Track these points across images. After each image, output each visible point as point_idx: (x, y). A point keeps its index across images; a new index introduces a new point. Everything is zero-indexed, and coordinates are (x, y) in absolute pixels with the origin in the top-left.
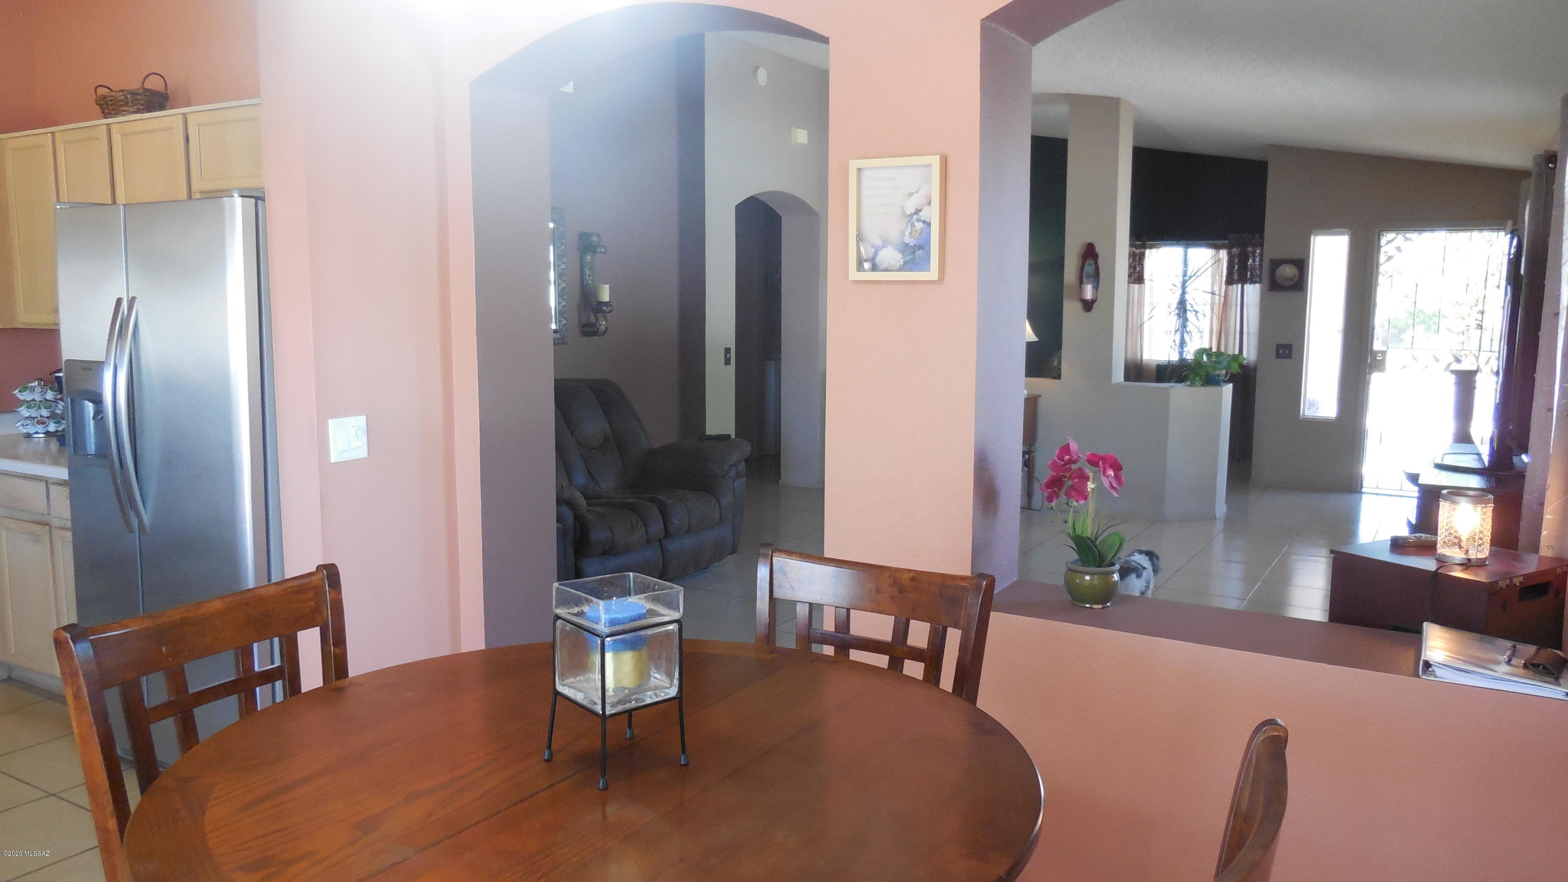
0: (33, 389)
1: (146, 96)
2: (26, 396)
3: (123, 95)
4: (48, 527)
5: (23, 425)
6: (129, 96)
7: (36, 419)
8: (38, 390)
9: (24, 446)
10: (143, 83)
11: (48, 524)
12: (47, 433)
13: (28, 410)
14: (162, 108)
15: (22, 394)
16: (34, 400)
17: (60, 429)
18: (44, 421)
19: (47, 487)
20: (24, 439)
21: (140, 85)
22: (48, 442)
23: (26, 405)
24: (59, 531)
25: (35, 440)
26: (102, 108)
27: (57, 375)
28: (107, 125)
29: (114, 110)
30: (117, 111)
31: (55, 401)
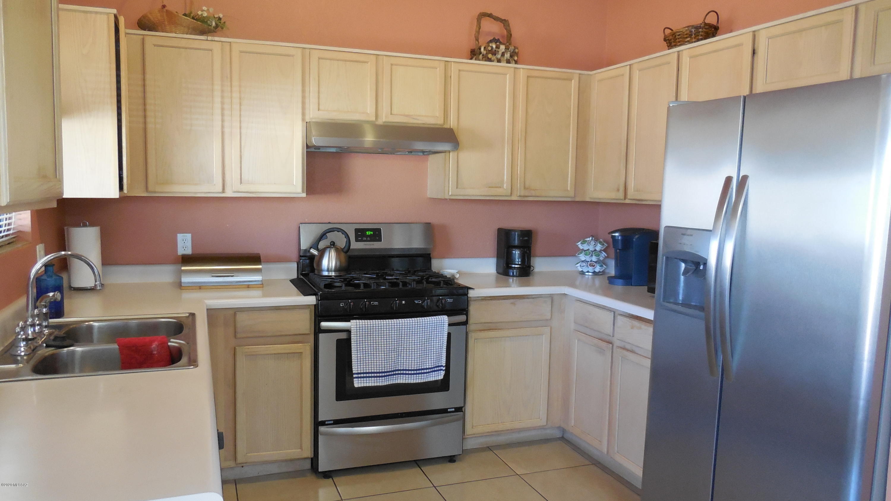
0: (589, 243)
1: (705, 28)
2: (585, 247)
3: (689, 30)
4: (611, 345)
5: (581, 266)
6: (693, 30)
7: (589, 263)
8: (593, 243)
9: (579, 280)
10: (705, 19)
11: (611, 343)
12: (594, 273)
13: (585, 256)
14: (714, 36)
15: (583, 245)
16: (588, 250)
17: (601, 271)
18: (594, 265)
19: (614, 317)
20: (579, 274)
21: (702, 21)
22: (593, 279)
23: (583, 253)
24: (621, 350)
25: (587, 276)
26: (669, 42)
27: (614, 234)
28: (678, 52)
29: (679, 42)
30: (682, 43)
31: (600, 251)
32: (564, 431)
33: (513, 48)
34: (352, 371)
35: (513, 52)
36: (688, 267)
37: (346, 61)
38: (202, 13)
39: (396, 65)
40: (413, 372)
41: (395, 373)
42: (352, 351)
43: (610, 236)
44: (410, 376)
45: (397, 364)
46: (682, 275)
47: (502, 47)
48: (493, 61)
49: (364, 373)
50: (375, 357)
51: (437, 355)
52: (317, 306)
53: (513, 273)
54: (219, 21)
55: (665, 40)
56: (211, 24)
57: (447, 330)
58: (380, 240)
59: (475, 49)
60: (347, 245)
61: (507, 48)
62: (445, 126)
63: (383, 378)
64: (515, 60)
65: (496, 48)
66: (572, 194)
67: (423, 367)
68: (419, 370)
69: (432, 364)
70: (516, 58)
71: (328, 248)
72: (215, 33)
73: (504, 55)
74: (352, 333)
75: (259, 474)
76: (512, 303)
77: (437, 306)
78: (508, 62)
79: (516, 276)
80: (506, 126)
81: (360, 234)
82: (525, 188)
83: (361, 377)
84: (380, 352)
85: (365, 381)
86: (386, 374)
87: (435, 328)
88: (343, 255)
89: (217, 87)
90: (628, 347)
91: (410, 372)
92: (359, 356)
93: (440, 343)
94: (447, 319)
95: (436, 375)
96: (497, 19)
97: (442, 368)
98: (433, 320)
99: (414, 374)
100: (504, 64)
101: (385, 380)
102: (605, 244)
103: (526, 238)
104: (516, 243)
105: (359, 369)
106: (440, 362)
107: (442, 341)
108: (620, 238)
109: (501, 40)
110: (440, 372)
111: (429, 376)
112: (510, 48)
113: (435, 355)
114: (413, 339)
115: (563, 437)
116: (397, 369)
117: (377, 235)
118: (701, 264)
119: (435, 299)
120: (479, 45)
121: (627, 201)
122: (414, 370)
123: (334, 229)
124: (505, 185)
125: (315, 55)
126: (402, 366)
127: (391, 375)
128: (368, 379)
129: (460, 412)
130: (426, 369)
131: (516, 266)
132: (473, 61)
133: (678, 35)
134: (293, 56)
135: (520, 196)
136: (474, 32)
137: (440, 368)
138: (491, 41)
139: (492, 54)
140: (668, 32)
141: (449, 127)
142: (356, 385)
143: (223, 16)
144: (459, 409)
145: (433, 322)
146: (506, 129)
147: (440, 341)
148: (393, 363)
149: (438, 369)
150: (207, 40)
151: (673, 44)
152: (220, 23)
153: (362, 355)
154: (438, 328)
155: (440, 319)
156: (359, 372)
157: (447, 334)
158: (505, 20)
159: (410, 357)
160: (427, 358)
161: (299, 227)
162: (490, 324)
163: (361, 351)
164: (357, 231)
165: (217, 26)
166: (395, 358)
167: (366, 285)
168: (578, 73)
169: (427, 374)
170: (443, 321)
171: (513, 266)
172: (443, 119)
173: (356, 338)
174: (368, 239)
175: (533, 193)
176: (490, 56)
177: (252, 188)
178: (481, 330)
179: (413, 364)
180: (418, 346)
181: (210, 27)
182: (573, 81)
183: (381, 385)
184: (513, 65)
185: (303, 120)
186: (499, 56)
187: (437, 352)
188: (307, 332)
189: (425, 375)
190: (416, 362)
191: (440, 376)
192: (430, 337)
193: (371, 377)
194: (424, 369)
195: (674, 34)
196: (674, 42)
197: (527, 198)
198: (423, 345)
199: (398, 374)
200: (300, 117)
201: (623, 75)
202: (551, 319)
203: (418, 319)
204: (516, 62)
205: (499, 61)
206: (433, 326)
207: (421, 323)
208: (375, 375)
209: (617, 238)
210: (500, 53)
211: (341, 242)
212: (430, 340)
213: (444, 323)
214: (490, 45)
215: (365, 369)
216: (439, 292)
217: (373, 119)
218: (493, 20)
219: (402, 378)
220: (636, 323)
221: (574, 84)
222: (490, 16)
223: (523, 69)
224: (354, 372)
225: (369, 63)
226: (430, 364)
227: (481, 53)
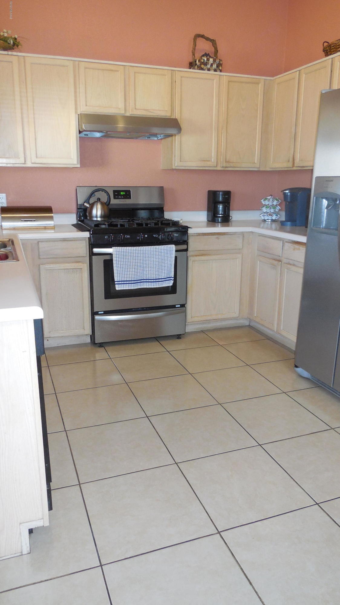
0: (268, 200)
2: (267, 203)
4: (280, 263)
5: (263, 216)
7: (268, 214)
8: (271, 200)
9: (262, 224)
11: (280, 261)
12: (272, 220)
13: (266, 209)
15: (265, 201)
16: (269, 204)
17: (276, 218)
18: (271, 214)
19: (282, 243)
20: (262, 221)
22: (271, 224)
23: (265, 207)
24: (286, 265)
25: (267, 222)
26: (326, 52)
27: (285, 192)
28: (332, 58)
29: (333, 51)
30: (335, 52)
31: (276, 205)
32: (250, 320)
33: (219, 60)
34: (114, 280)
35: (219, 63)
36: (330, 203)
37: (103, 70)
38: (3, 34)
39: (138, 73)
40: (153, 281)
41: (141, 281)
42: (114, 267)
43: (282, 193)
44: (151, 283)
45: (143, 275)
46: (326, 209)
47: (211, 60)
48: (205, 70)
49: (121, 281)
50: (128, 271)
51: (168, 270)
52: (90, 238)
53: (218, 220)
54: (16, 40)
55: (324, 51)
56: (10, 43)
57: (174, 254)
58: (130, 198)
59: (192, 62)
60: (109, 200)
61: (214, 61)
62: (172, 117)
63: (134, 284)
64: (220, 70)
65: (207, 60)
66: (258, 166)
67: (159, 278)
68: (157, 279)
69: (165, 276)
70: (221, 68)
71: (96, 202)
72: (13, 50)
73: (212, 66)
74: (113, 255)
75: (59, 345)
76: (217, 238)
77: (168, 239)
78: (215, 70)
79: (220, 223)
80: (214, 117)
81: (117, 194)
82: (226, 162)
83: (120, 284)
84: (132, 268)
85: (123, 286)
86: (136, 282)
87: (167, 253)
88: (106, 207)
89: (17, 89)
90: (291, 262)
91: (151, 281)
92: (118, 270)
93: (170, 263)
94: (175, 247)
95: (168, 283)
96: (207, 39)
97: (172, 278)
98: (166, 247)
99: (153, 282)
100: (212, 72)
101: (136, 286)
102: (280, 200)
103: (227, 196)
104: (221, 199)
105: (119, 279)
106: (170, 275)
107: (171, 261)
108: (289, 194)
109: (210, 55)
110: (170, 281)
111: (163, 283)
112: (217, 60)
113: (167, 270)
114: (153, 260)
115: (249, 325)
116: (143, 278)
117: (127, 194)
118: (338, 199)
119: (166, 234)
120: (195, 58)
121: (295, 168)
122: (153, 279)
123: (100, 190)
124: (213, 159)
125: (82, 65)
126: (146, 277)
127: (139, 282)
128: (124, 285)
129: (184, 307)
130: (162, 279)
131: (220, 215)
132: (191, 70)
133: (333, 46)
134: (67, 66)
135: (222, 167)
136: (192, 49)
137: (170, 279)
138: (203, 56)
139: (204, 65)
140: (326, 44)
141: (174, 118)
142: (117, 289)
143: (18, 37)
144: (183, 306)
145: (166, 249)
146: (214, 119)
147: (170, 261)
148: (140, 275)
149: (169, 279)
150: (8, 55)
151: (329, 53)
152: (16, 41)
153: (120, 270)
154: (168, 253)
155: (170, 247)
156: (119, 280)
157: (174, 257)
158: (213, 40)
159: (151, 271)
160: (162, 272)
161: (76, 189)
162: (202, 252)
163: (120, 267)
164: (114, 191)
165: (14, 44)
166: (142, 272)
167: (121, 225)
168: (263, 79)
169: (162, 282)
170: (172, 248)
171: (218, 215)
172: (170, 113)
173: (116, 258)
174: (122, 197)
175: (232, 165)
176: (202, 66)
177: (44, 161)
178: (196, 256)
179: (153, 275)
180: (156, 264)
181: (9, 45)
182: (260, 84)
183: (133, 289)
184: (218, 73)
185: (76, 112)
186: (209, 66)
187: (168, 268)
188: (85, 255)
189: (161, 282)
190: (155, 274)
191: (170, 283)
192: (164, 259)
193: (127, 284)
194: (160, 279)
195: (330, 46)
196: (329, 52)
197: (228, 168)
198: (159, 264)
199: (143, 282)
200: (74, 111)
201: (294, 78)
202: (242, 248)
203: (156, 246)
204: (221, 71)
205: (209, 70)
206: (166, 251)
207: (158, 249)
208: (129, 282)
209: (287, 194)
210: (210, 64)
211: (104, 199)
212: (164, 260)
213: (173, 250)
214: (203, 58)
215: (122, 278)
216: (169, 229)
217: (123, 112)
218: (204, 40)
219: (146, 284)
220: (297, 246)
221: (261, 86)
222: (202, 36)
223: (226, 75)
224: (115, 280)
225: (119, 72)
226: (164, 276)
227: (196, 64)
